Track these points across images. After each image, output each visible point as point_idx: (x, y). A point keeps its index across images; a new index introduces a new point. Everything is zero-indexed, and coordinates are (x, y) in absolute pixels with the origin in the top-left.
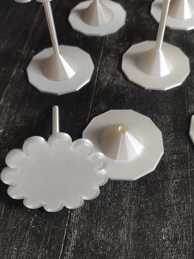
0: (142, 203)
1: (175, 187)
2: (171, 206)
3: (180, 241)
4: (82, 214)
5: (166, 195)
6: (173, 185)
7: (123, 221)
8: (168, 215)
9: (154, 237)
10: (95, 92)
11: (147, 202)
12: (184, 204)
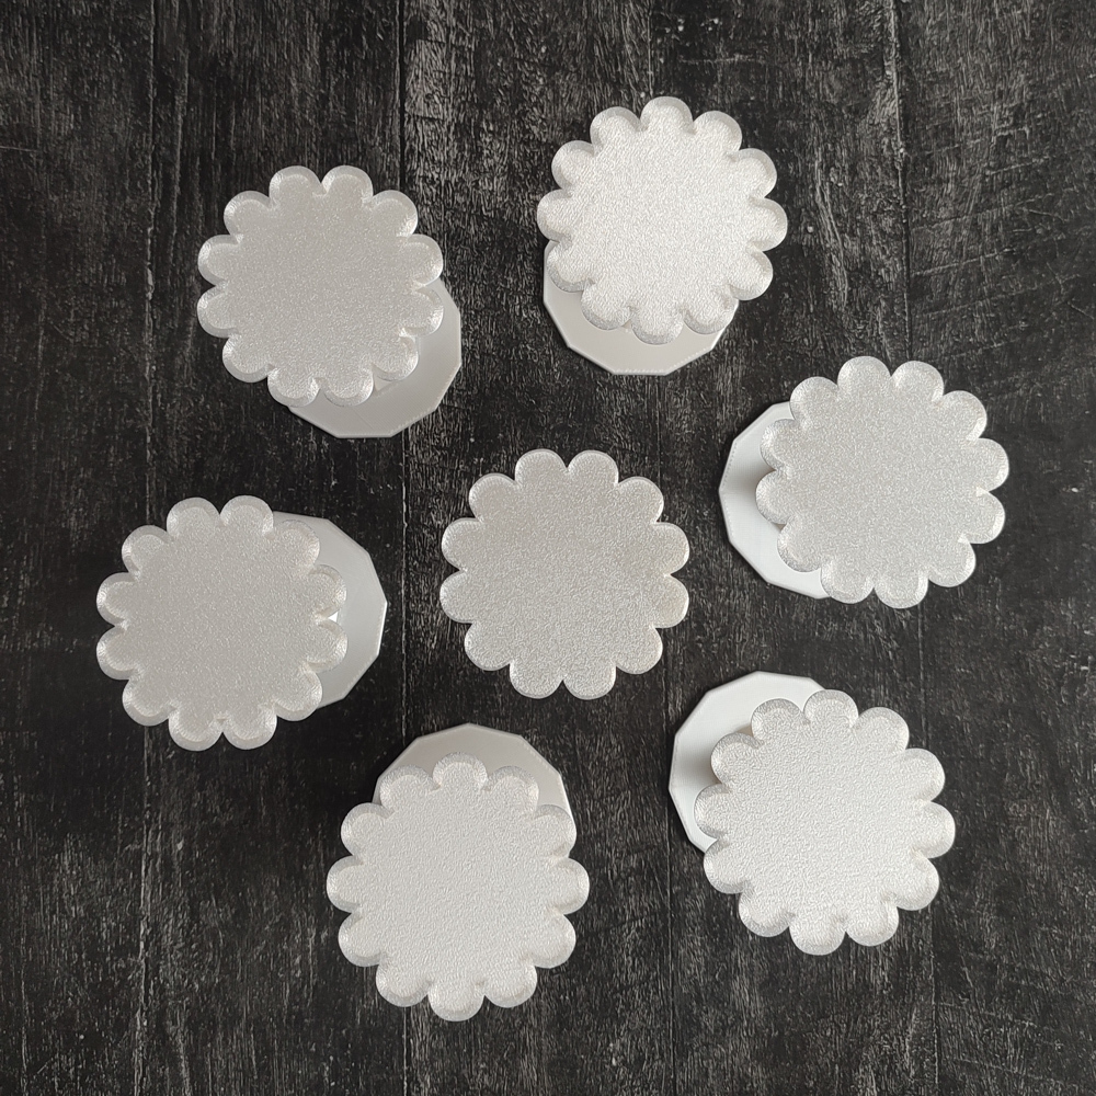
0: (561, 991)
1: (635, 940)
2: (627, 989)
3: (648, 1063)
4: (434, 1038)
5: (615, 965)
6: (630, 935)
7: (524, 1039)
8: (622, 1010)
9: (594, 1064)
10: (408, 678)
11: (573, 988)
12: (656, 979)
